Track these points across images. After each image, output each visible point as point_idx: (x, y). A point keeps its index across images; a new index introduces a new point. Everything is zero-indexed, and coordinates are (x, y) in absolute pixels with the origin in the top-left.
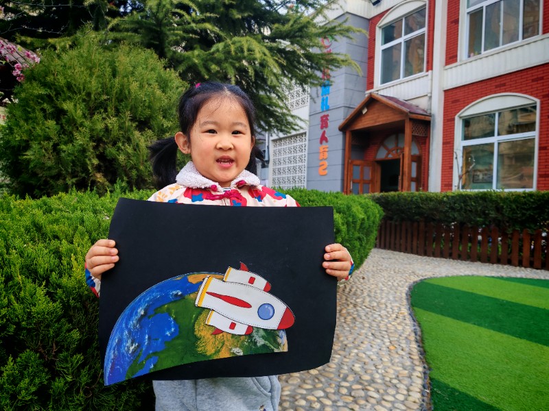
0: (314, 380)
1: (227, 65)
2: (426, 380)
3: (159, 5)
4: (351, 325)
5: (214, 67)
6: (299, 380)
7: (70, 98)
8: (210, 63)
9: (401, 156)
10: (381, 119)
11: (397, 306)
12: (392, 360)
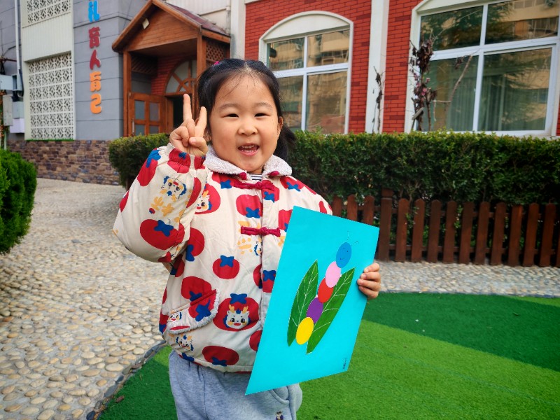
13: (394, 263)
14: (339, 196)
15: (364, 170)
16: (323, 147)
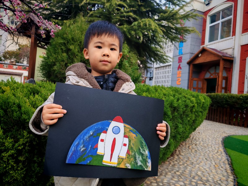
0: (178, 177)
1: (139, 31)
2: (235, 183)
3: (110, 5)
4: (195, 154)
5: (133, 33)
6: (171, 176)
7: (73, 44)
8: (131, 31)
9: (217, 77)
10: (208, 59)
11: (217, 147)
12: (217, 172)
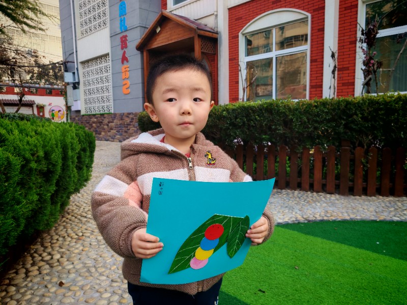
10: (173, 37)
13: (352, 197)
14: (308, 147)
15: (327, 126)
16: (295, 110)
